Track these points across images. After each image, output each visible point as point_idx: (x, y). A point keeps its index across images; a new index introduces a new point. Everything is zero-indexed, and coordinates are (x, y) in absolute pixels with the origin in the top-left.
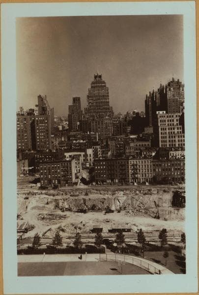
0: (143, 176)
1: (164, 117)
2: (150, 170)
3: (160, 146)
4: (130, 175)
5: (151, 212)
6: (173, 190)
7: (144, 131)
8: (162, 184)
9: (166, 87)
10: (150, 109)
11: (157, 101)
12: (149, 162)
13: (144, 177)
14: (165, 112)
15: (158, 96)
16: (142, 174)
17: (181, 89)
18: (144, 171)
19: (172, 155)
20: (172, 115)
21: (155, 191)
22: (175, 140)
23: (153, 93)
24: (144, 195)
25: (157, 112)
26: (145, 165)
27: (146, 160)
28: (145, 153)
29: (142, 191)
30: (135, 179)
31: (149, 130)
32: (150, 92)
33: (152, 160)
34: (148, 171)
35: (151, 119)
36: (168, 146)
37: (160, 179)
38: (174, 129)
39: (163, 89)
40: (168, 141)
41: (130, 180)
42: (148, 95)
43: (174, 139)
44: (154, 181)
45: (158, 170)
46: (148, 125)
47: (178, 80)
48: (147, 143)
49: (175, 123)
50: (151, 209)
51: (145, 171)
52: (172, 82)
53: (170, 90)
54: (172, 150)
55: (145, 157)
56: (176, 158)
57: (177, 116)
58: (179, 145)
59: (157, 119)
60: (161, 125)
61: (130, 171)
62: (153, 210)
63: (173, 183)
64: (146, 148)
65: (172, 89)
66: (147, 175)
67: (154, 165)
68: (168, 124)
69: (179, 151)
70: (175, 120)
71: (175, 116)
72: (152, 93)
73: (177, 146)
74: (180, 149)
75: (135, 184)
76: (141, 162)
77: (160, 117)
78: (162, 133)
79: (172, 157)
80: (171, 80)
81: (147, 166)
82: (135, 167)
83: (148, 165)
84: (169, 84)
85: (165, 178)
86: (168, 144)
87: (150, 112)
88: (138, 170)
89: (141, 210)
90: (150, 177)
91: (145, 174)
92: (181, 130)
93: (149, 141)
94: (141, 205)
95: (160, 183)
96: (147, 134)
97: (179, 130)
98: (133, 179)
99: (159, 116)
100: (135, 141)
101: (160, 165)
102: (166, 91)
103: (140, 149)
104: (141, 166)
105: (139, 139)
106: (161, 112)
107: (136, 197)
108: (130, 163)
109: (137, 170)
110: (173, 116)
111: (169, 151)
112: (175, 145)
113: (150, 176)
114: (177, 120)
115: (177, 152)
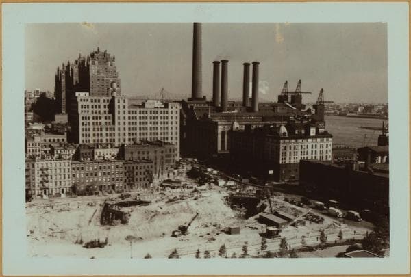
0: (56, 185)
1: (87, 100)
2: (67, 176)
3: (81, 142)
4: (36, 185)
5: (70, 235)
6: (100, 202)
7: (54, 120)
8: (85, 195)
9: (88, 60)
10: (63, 88)
11: (74, 78)
12: (67, 164)
13: (58, 186)
14: (87, 94)
15: (76, 70)
16: (56, 182)
17: (109, 64)
18: (58, 177)
19: (98, 154)
20: (99, 98)
21: (74, 205)
22: (101, 134)
23: (69, 65)
24: (59, 211)
25: (77, 94)
26: (60, 169)
27: (62, 162)
28: (59, 152)
29: (55, 207)
30: (44, 189)
31: (61, 119)
32: (63, 65)
33: (70, 162)
34: (65, 178)
35: (64, 103)
36: (92, 142)
37: (82, 188)
38: (100, 118)
39: (84, 61)
40: (91, 135)
41: (37, 192)
42: (61, 68)
43: (100, 132)
44: (74, 191)
45: (80, 176)
46: (59, 112)
47: (106, 51)
48: (60, 137)
49: (102, 110)
50: (70, 232)
51: (61, 178)
52: (96, 53)
53: (93, 63)
54: (98, 148)
55: (60, 157)
56: (104, 159)
57: (104, 101)
58: (107, 140)
59: (77, 103)
60: (82, 111)
61: (36, 178)
62: (73, 232)
63: (100, 192)
64: (61, 145)
65: (96, 62)
66: (63, 183)
67: (74, 169)
68: (93, 112)
69: (107, 148)
70: (102, 107)
71: (102, 100)
72: (66, 64)
73: (104, 141)
74: (109, 146)
75: (45, 197)
76: (54, 165)
77: (81, 100)
78: (83, 124)
79: (99, 157)
80: (96, 50)
81: (62, 170)
82: (45, 172)
83: (64, 170)
84: (92, 56)
85: (89, 187)
86: (92, 138)
87: (64, 94)
88: (49, 177)
89: (55, 235)
90: (67, 186)
91: (60, 182)
92: (111, 121)
93: (63, 134)
94: (54, 227)
95: (81, 194)
96: (58, 124)
97: (108, 121)
98: (41, 189)
99: (79, 100)
100: (43, 133)
101: (82, 168)
102: (88, 65)
103: (50, 146)
104: (54, 171)
105: (47, 131)
106: (82, 94)
107: (47, 216)
108: (36, 166)
109: (47, 176)
110: (99, 101)
111: (93, 148)
112: (101, 140)
113: (67, 184)
114: (105, 107)
115: (105, 150)
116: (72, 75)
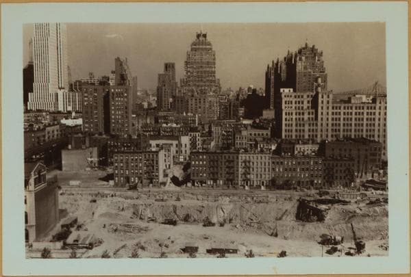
0: (257, 177)
1: (291, 96)
2: (267, 170)
3: (283, 137)
4: (240, 175)
5: (267, 227)
6: (297, 197)
7: (262, 115)
8: (283, 189)
9: (296, 56)
10: (272, 85)
11: (282, 74)
12: (267, 158)
13: (259, 179)
14: (292, 90)
15: (284, 67)
16: (257, 175)
17: (317, 59)
18: (259, 170)
19: (299, 149)
20: (302, 94)
21: (272, 198)
22: (304, 130)
23: (278, 62)
24: (258, 203)
25: (282, 90)
26: (261, 163)
27: (263, 156)
28: (262, 146)
29: (255, 198)
30: (246, 180)
31: (268, 114)
32: (273, 62)
33: (271, 155)
34: (265, 171)
35: (272, 100)
36: (294, 137)
37: (281, 182)
38: (303, 114)
39: (292, 57)
40: (294, 131)
41: (240, 182)
42: (271, 66)
43: (302, 128)
44: (273, 185)
45: (279, 170)
46: (268, 107)
47: (314, 46)
48: (265, 132)
49: (306, 105)
50: (267, 223)
51: (261, 171)
52: (304, 49)
53: (300, 59)
54: (299, 143)
55: (262, 151)
56: (303, 155)
57: (308, 96)
58: (309, 136)
59: (281, 99)
60: (286, 107)
61: (240, 170)
62: (270, 224)
63: (298, 188)
64: (264, 139)
65: (303, 58)
66: (263, 176)
67: (273, 163)
68: (296, 108)
69: (308, 144)
70: (305, 102)
71: (305, 96)
72: (275, 62)
73: (307, 137)
74: (311, 142)
75: (247, 188)
76: (255, 158)
77: (285, 96)
78: (286, 119)
79: (299, 152)
80: (304, 46)
81: (263, 164)
82: (248, 164)
83: (265, 163)
84: (300, 52)
85: (288, 181)
86: (294, 134)
87: (272, 90)
88: (251, 169)
89: (252, 224)
90: (267, 179)
91: (261, 175)
92: (314, 116)
93: (268, 129)
94: (254, 218)
95: (281, 188)
96: (265, 120)
97: (311, 116)
98: (244, 180)
99: (283, 96)
100: (249, 128)
101: (282, 163)
102: (295, 61)
103: (255, 140)
104: (255, 164)
105: (255, 126)
106: (287, 90)
107: (247, 206)
108: (240, 158)
109: (249, 168)
110: (302, 97)
111: (294, 144)
112: (303, 136)
113: (267, 177)
114: (308, 102)
115: (306, 146)
116: (280, 72)
